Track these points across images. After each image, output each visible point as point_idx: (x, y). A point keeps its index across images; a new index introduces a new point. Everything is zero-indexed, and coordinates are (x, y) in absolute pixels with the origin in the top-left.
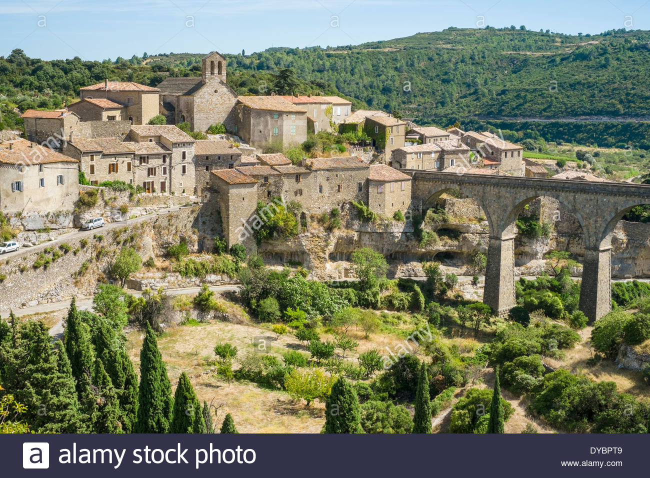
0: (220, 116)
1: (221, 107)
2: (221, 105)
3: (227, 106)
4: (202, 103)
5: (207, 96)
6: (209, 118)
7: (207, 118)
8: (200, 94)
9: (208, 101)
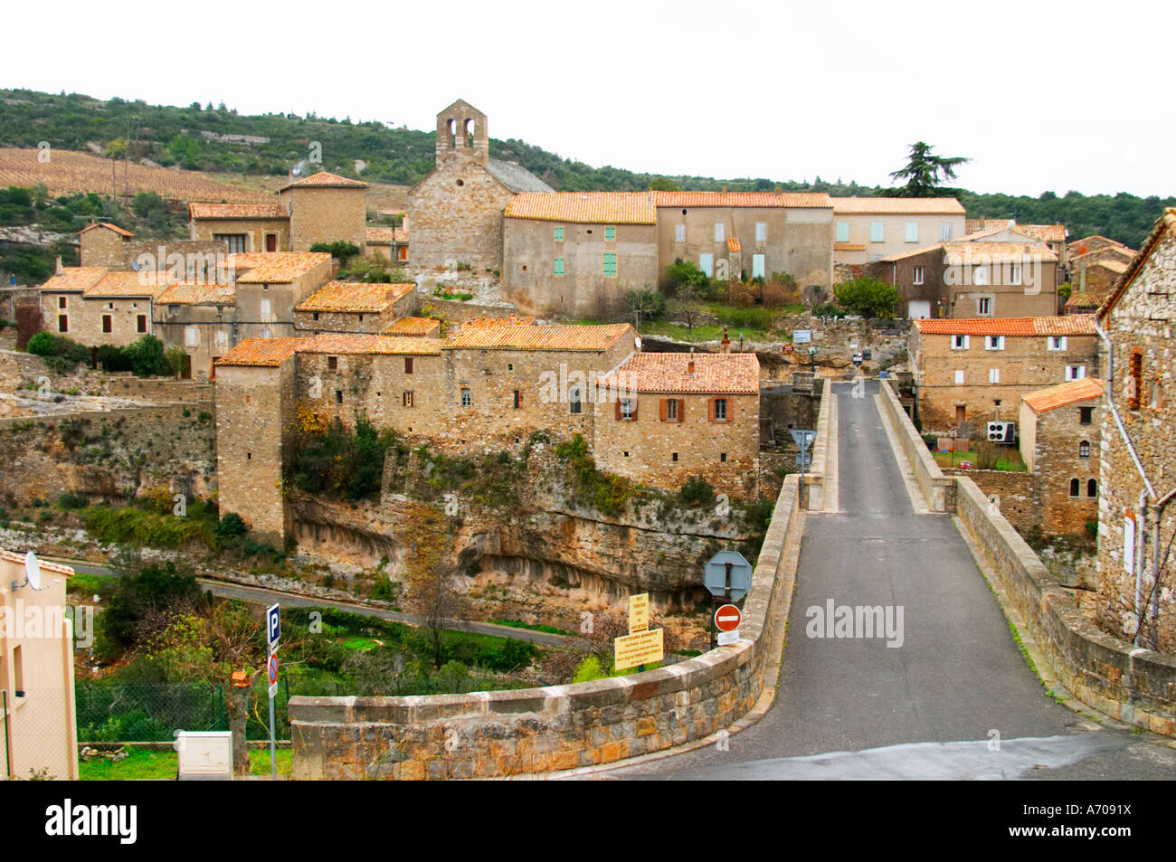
0: (469, 234)
1: (472, 216)
2: (471, 211)
3: (486, 212)
4: (427, 208)
5: (437, 194)
6: (442, 239)
7: (438, 240)
8: (423, 190)
9: (440, 203)
